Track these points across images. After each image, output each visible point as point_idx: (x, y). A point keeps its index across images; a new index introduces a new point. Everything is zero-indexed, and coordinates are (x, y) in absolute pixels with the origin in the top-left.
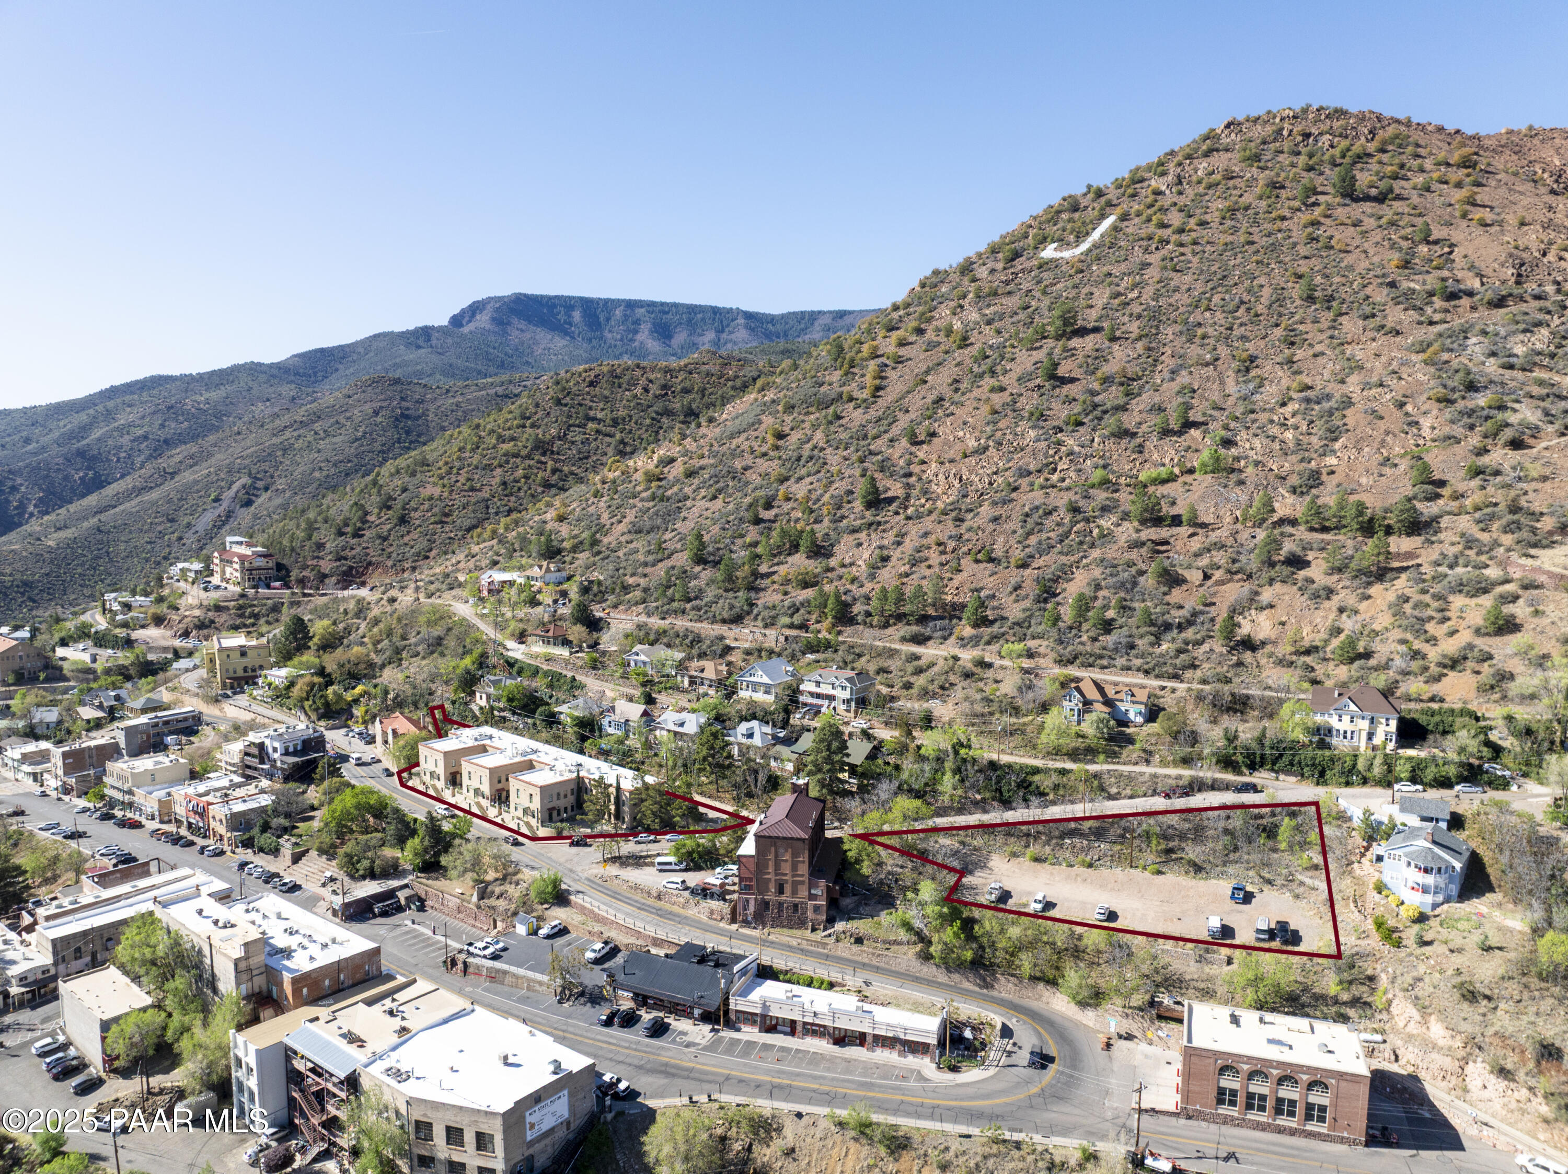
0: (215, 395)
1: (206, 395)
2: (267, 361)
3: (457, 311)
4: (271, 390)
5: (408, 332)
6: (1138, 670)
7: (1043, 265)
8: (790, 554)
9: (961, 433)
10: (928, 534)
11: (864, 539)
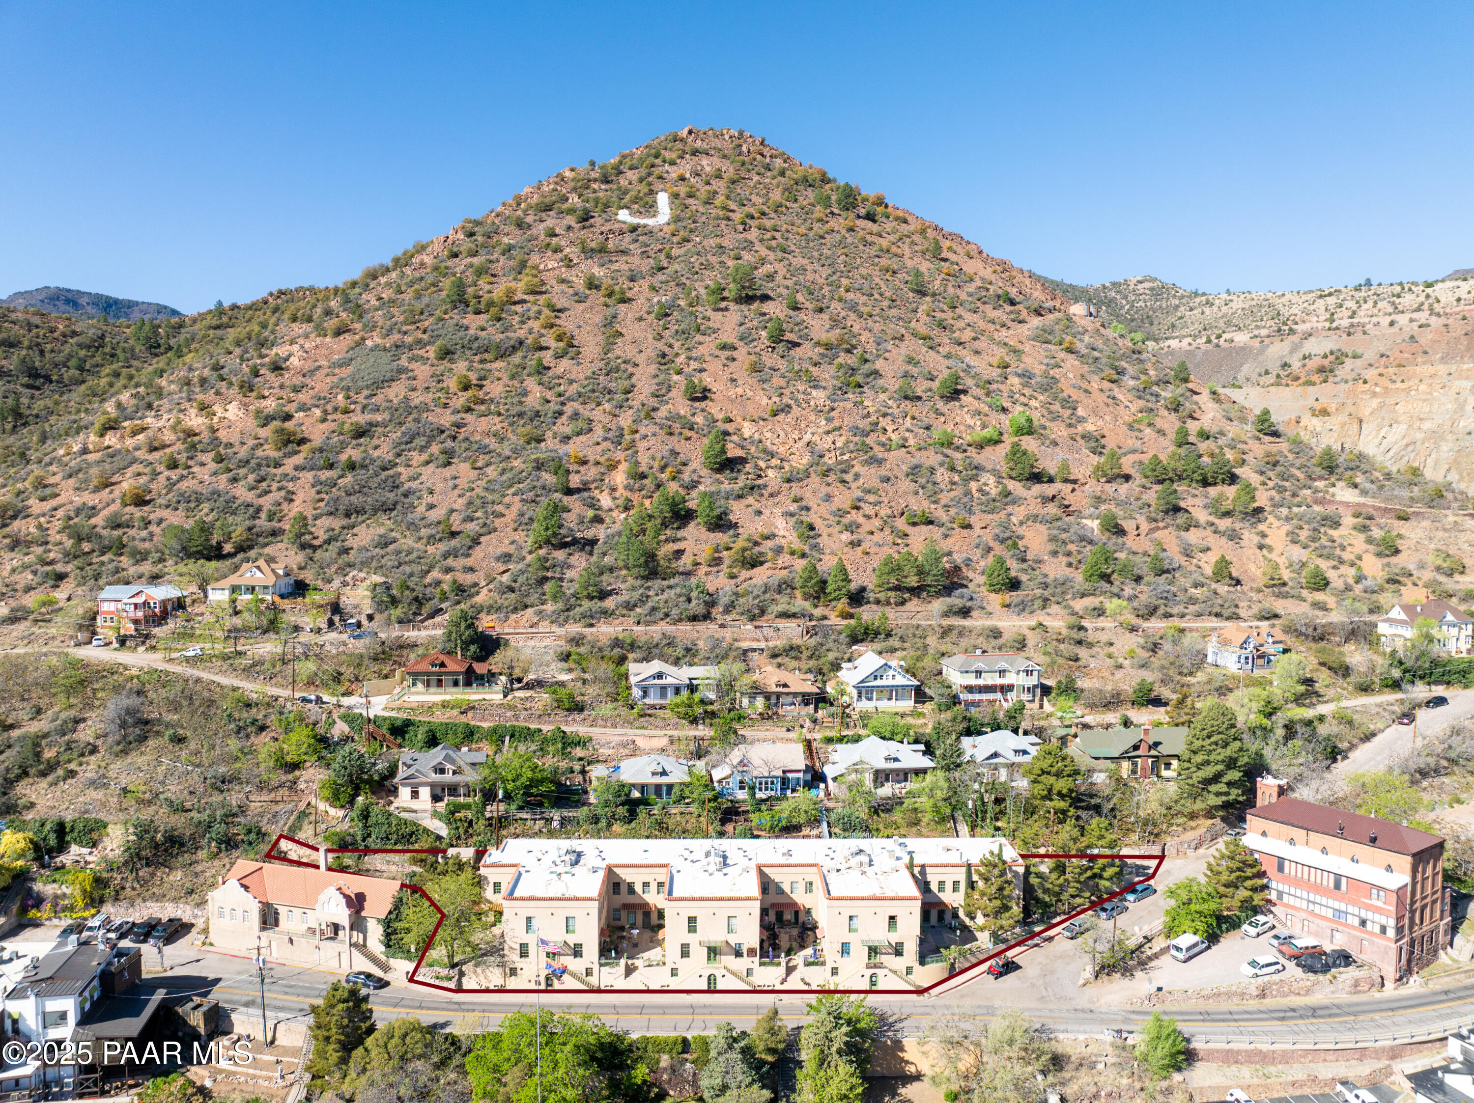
6: (1210, 614)
7: (634, 229)
8: (678, 528)
9: (740, 391)
10: (828, 498)
11: (757, 506)
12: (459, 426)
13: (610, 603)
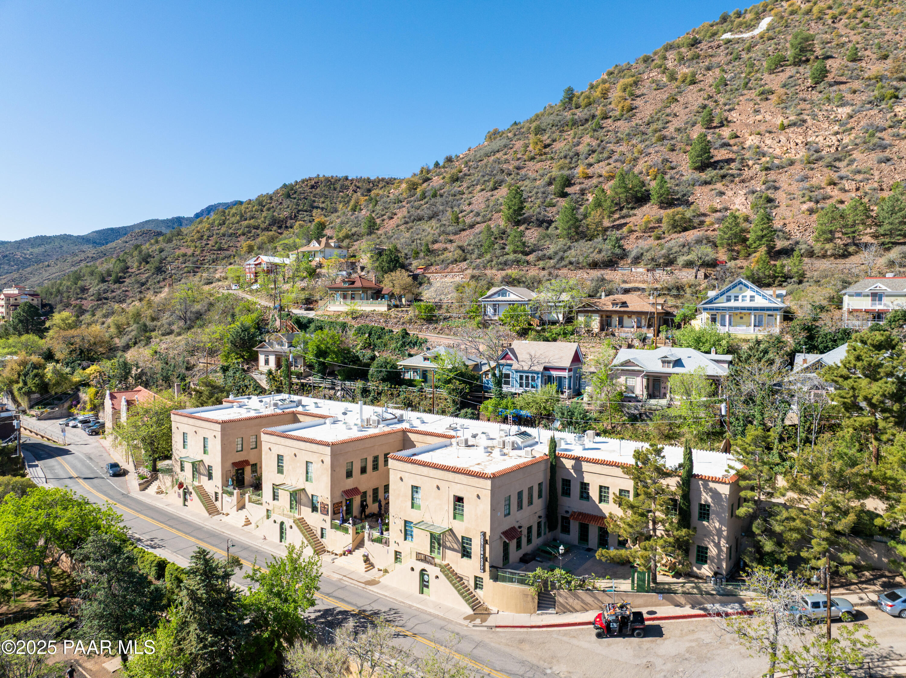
0: (36, 250)
1: (31, 250)
2: (75, 234)
3: (198, 211)
4: (76, 248)
5: (167, 220)
7: (729, 41)
8: (632, 208)
9: (759, 117)
10: (805, 178)
11: (723, 189)
12: (518, 168)
13: (531, 258)
